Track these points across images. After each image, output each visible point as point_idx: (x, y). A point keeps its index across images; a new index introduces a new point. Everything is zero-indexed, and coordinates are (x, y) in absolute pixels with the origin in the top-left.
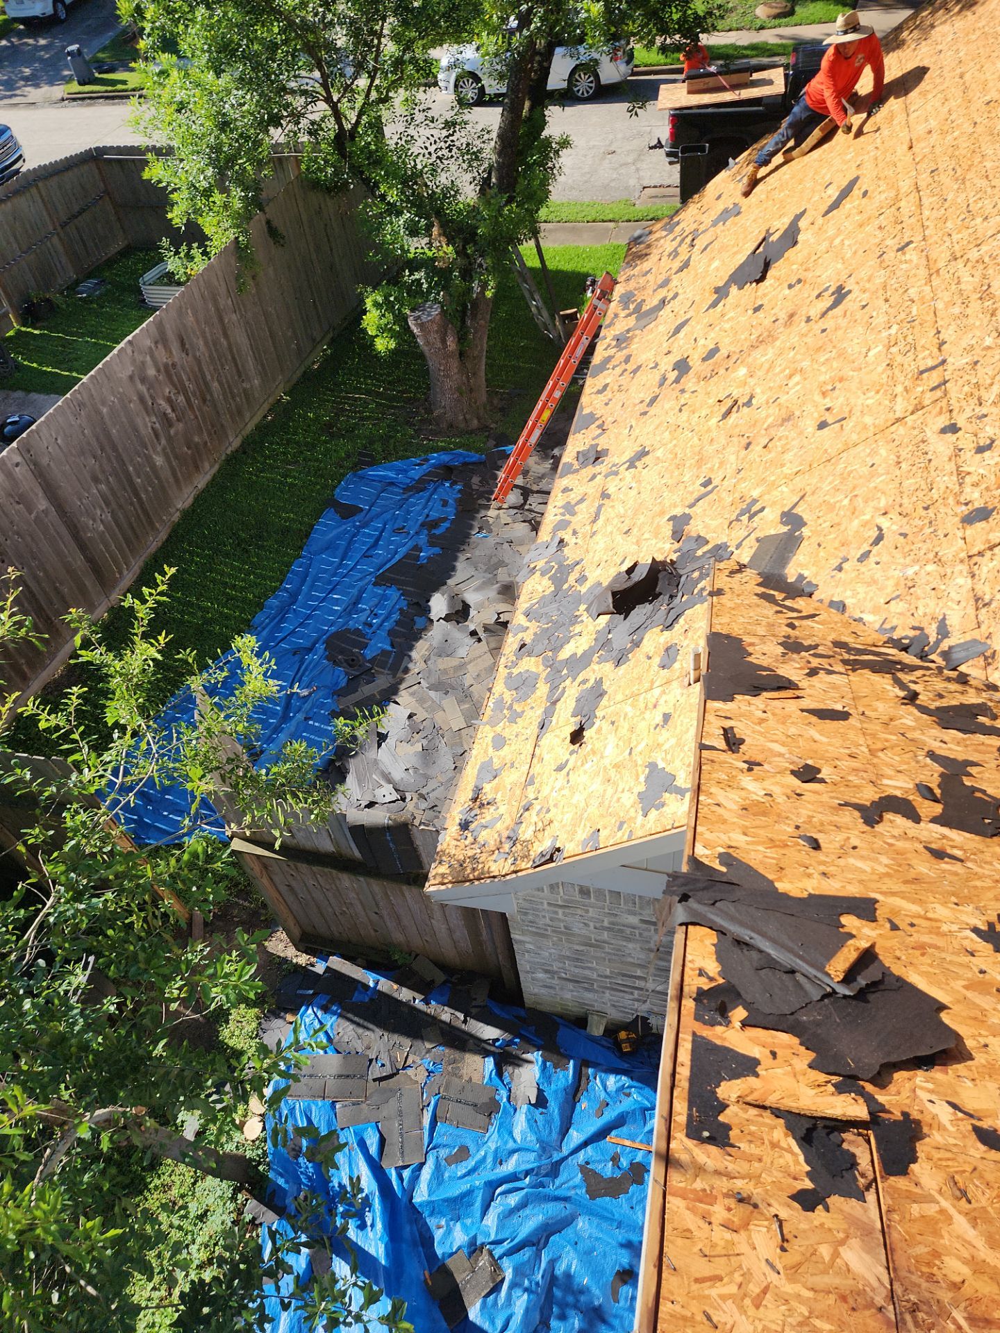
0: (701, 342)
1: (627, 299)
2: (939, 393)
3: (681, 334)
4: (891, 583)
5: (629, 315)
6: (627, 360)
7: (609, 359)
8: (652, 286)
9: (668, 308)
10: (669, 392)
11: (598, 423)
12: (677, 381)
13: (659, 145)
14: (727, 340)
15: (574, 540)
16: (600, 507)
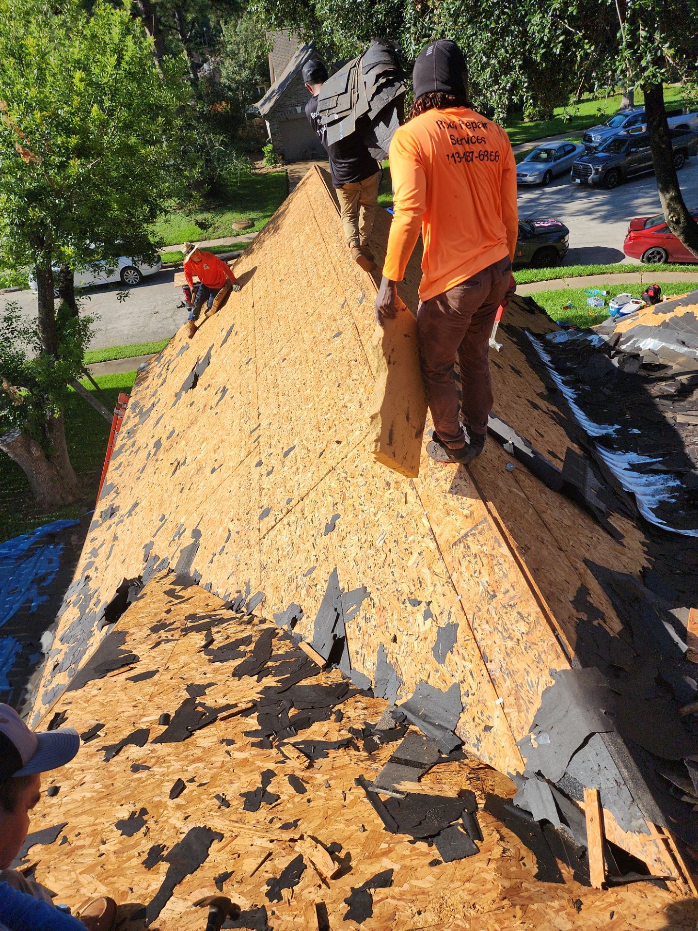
0: (168, 427)
1: (135, 406)
2: (256, 443)
3: (159, 424)
4: (230, 565)
5: (136, 416)
6: (133, 445)
7: (123, 446)
8: (149, 396)
9: (155, 408)
10: (151, 463)
11: (115, 489)
12: (155, 455)
13: (183, 305)
14: (178, 425)
15: (95, 575)
16: (113, 546)
